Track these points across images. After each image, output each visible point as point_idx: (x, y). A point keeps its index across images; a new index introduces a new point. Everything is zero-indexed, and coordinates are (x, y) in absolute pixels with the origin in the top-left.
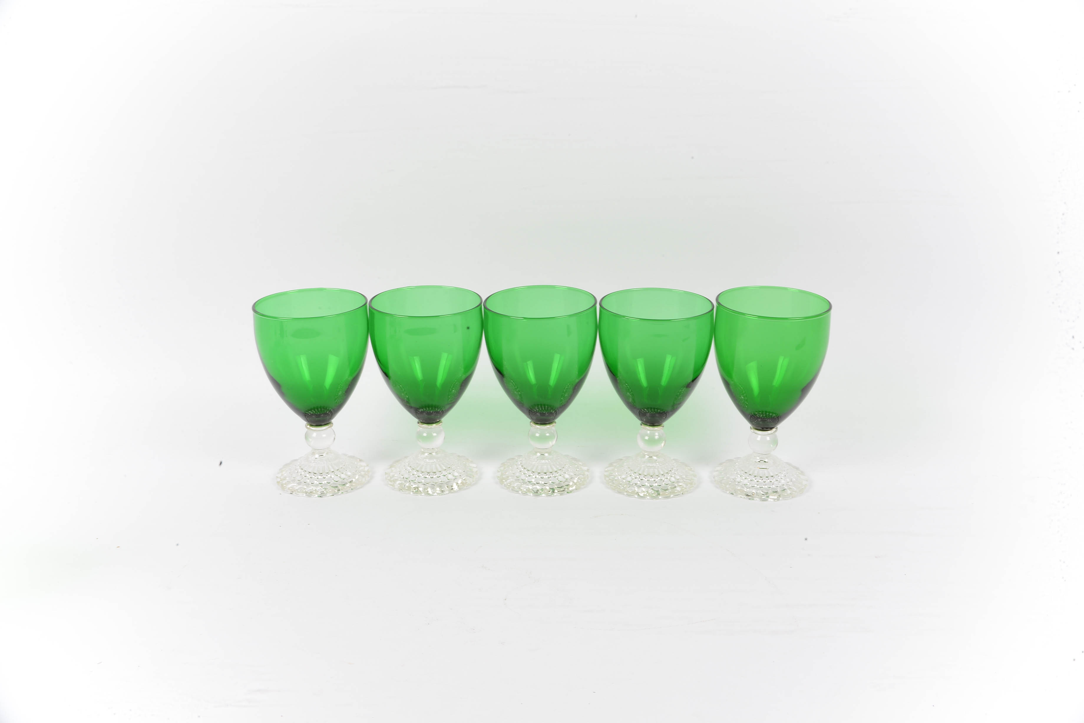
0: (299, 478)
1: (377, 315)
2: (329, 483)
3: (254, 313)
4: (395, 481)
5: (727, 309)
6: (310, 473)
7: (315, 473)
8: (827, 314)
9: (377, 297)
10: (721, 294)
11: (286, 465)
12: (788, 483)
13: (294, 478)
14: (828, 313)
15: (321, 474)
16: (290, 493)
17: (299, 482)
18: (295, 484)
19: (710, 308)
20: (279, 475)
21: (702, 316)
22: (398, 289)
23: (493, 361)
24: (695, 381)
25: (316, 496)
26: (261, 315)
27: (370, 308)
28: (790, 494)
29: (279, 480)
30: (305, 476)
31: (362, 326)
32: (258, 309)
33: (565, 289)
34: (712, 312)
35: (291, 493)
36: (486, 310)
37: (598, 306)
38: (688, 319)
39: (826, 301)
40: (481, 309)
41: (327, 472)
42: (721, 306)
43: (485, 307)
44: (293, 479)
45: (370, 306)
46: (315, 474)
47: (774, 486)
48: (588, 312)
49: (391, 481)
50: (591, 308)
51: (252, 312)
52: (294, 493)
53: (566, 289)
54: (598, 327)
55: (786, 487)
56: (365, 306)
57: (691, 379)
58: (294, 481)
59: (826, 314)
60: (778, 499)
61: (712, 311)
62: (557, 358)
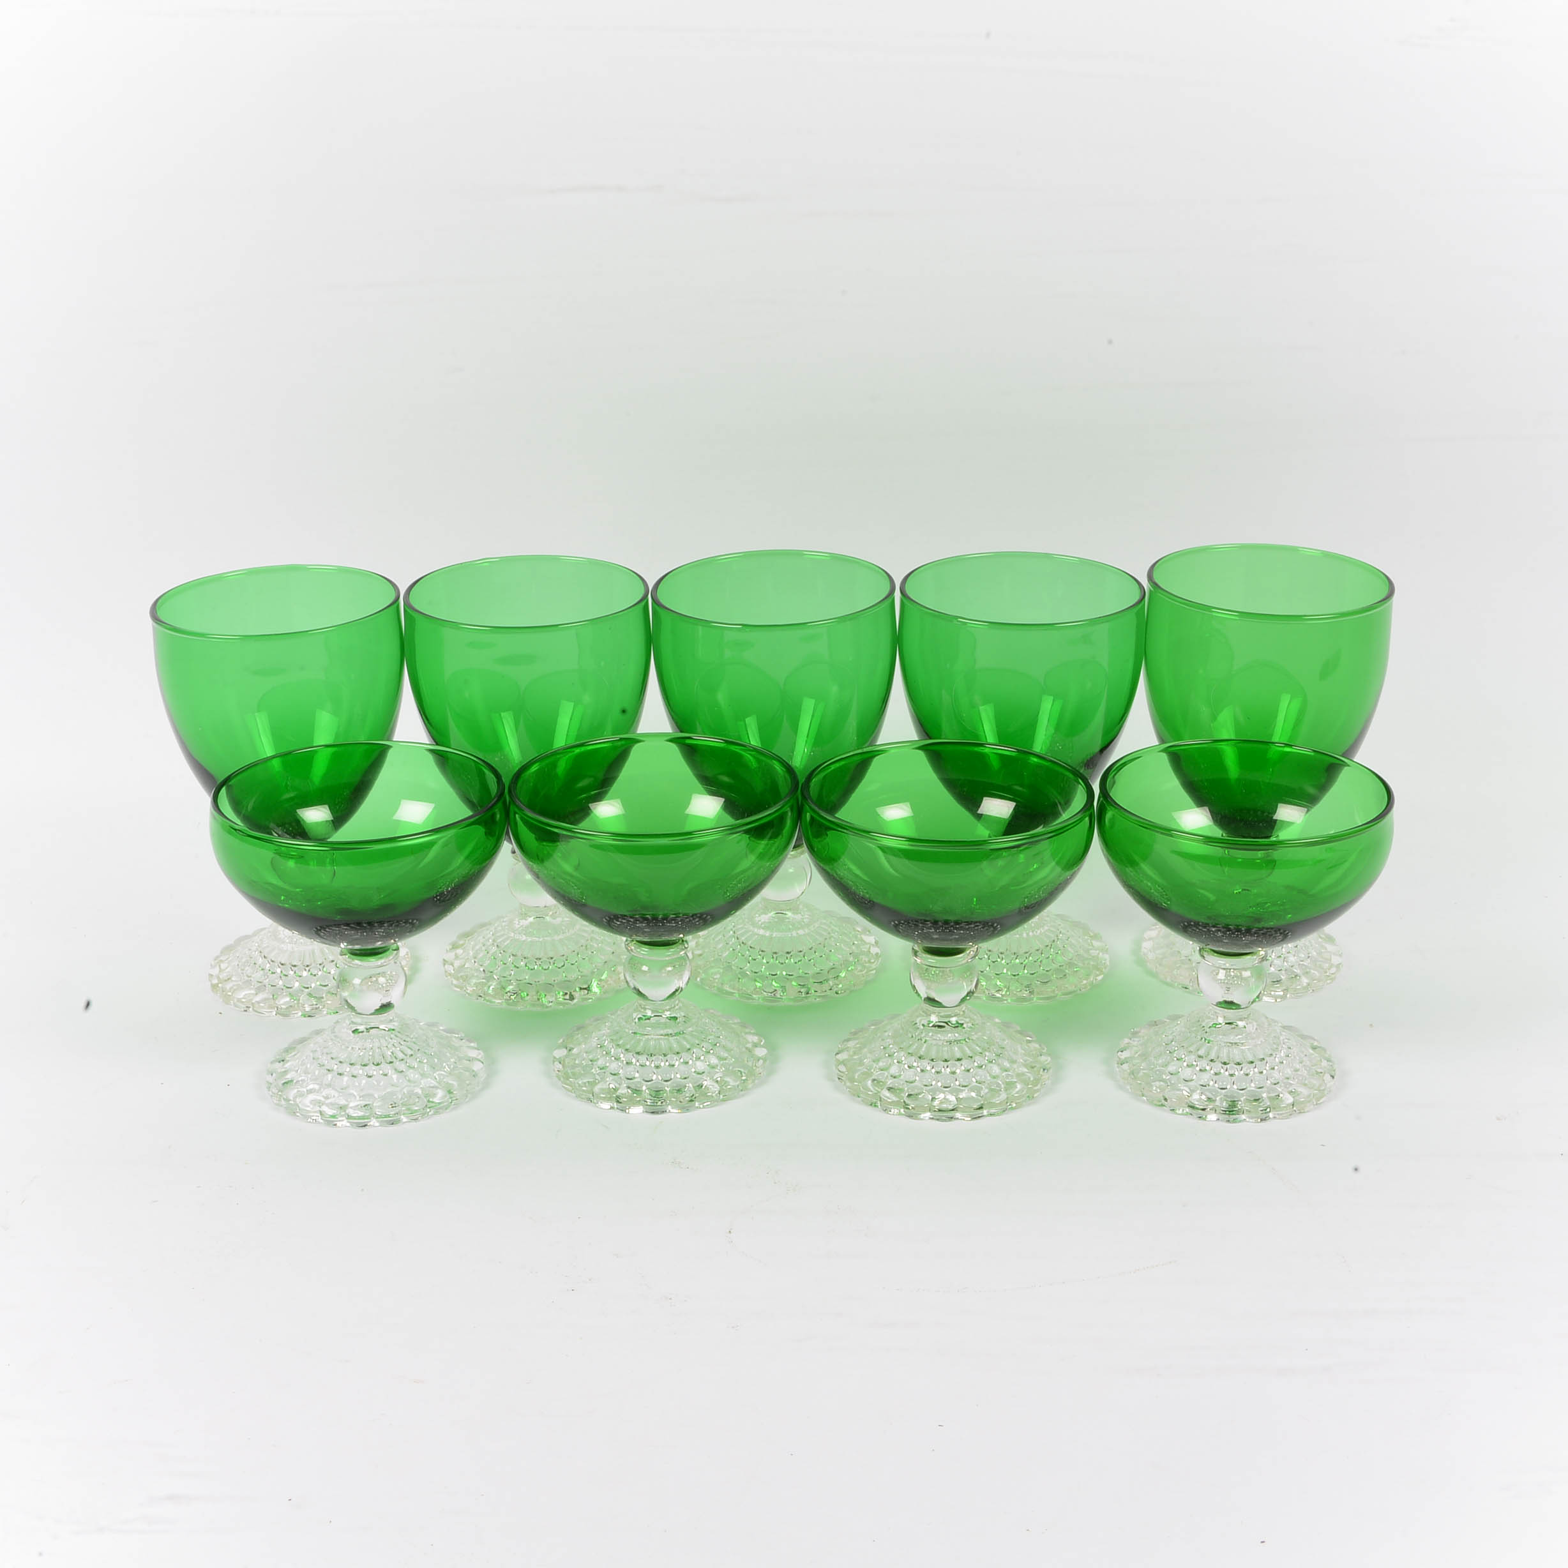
0: (258, 975)
1: (420, 622)
2: (325, 986)
3: (155, 624)
4: (466, 979)
5: (1172, 597)
6: (282, 964)
7: (295, 966)
8: (1382, 608)
9: (421, 581)
10: (1157, 564)
11: (228, 949)
12: (1302, 961)
13: (248, 977)
14: (1387, 605)
15: (308, 966)
16: (243, 1010)
17: (260, 984)
18: (253, 992)
19: (1137, 598)
20: (215, 971)
21: (1119, 615)
22: (461, 564)
23: (673, 714)
24: (1105, 752)
25: (300, 1014)
26: (169, 630)
27: (407, 608)
28: (1308, 984)
29: (215, 981)
30: (272, 973)
31: (390, 648)
32: (161, 615)
33: (823, 558)
34: (1140, 606)
35: (245, 1009)
36: (658, 608)
37: (897, 594)
38: (1093, 622)
39: (1383, 576)
40: (646, 607)
41: (320, 962)
42: (1160, 591)
43: (656, 601)
44: (246, 978)
45: (407, 604)
46: (293, 968)
47: (1273, 970)
48: (877, 609)
49: (457, 979)
50: (885, 600)
51: (149, 622)
52: (251, 1009)
53: (828, 558)
54: (897, 640)
55: (1298, 971)
56: (395, 605)
57: (1097, 749)
58: (248, 983)
59: (1381, 605)
60: (1283, 997)
61: (1143, 602)
62: (809, 705)
